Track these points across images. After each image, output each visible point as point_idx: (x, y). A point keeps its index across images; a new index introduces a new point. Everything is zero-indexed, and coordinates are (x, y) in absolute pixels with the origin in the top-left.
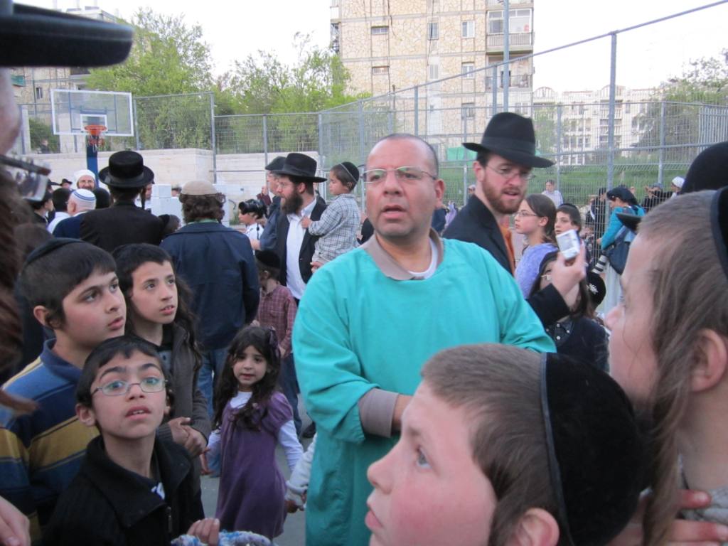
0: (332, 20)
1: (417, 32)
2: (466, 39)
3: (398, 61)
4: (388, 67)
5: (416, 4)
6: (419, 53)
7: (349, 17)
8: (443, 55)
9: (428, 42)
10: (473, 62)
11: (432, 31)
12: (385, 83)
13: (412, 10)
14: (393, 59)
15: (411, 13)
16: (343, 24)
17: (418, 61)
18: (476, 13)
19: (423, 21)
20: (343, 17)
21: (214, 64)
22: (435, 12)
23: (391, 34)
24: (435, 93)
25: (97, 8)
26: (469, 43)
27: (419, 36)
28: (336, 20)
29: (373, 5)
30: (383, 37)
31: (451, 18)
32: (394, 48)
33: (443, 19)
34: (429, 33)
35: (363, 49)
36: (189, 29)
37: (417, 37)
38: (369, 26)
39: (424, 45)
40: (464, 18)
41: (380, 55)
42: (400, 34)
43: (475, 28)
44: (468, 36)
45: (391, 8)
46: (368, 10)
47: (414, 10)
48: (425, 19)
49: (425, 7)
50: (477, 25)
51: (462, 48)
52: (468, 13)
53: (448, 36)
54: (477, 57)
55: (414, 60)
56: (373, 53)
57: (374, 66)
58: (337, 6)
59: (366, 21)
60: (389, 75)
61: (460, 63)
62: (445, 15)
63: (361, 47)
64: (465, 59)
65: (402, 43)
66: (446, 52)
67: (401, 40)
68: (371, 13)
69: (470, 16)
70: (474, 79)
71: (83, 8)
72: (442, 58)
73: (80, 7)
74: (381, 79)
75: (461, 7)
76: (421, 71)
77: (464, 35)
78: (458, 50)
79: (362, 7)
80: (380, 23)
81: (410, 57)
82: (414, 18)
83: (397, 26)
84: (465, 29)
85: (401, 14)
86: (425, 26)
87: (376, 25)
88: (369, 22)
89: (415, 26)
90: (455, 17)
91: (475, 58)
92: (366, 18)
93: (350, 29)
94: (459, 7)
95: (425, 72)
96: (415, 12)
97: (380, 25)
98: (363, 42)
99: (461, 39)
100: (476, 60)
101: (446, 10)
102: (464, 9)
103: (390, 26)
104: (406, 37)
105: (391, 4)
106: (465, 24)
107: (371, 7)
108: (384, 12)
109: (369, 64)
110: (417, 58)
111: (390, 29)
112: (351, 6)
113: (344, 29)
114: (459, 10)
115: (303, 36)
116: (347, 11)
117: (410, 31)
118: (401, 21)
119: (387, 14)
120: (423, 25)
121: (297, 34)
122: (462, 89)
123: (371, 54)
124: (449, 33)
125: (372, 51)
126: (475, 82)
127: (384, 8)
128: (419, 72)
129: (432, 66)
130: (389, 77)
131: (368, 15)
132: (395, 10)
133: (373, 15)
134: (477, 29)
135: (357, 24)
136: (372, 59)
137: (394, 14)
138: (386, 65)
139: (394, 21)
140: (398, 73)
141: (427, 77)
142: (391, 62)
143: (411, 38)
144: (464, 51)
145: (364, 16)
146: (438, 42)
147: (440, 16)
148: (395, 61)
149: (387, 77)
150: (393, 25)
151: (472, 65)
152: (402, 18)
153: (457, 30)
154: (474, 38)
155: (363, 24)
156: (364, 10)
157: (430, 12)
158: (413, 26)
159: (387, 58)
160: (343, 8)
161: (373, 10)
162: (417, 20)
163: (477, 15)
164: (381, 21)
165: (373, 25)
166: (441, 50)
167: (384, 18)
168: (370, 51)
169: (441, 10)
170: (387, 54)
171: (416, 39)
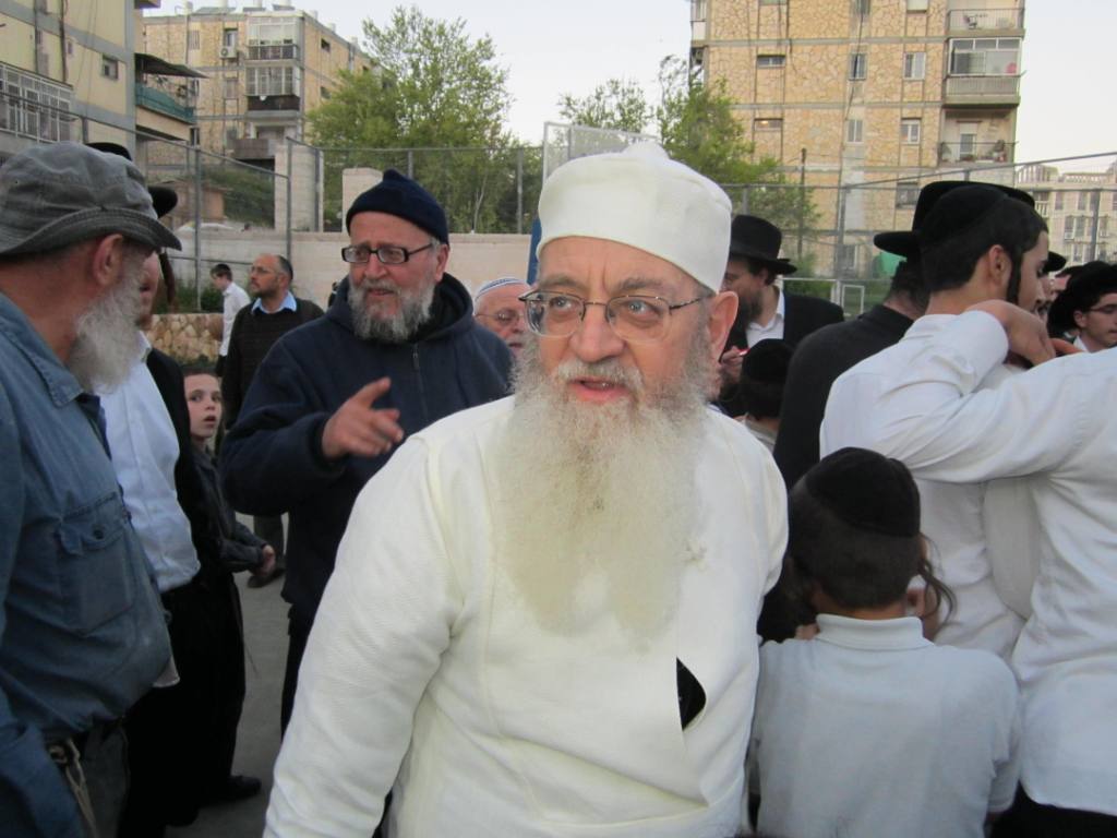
0: (693, 42)
1: (831, 68)
2: (911, 82)
3: (799, 111)
4: (781, 119)
5: (832, 23)
6: (832, 101)
7: (722, 38)
8: (872, 106)
9: (849, 83)
10: (919, 119)
11: (857, 63)
12: (775, 146)
13: (825, 32)
14: (789, 108)
15: (823, 36)
16: (712, 49)
17: (831, 112)
18: (929, 42)
19: (843, 49)
20: (713, 39)
21: (508, 103)
22: (863, 36)
23: (789, 68)
24: (855, 163)
25: (292, 9)
26: (915, 89)
27: (835, 73)
28: (702, 41)
29: (763, 21)
30: (776, 73)
31: (888, 47)
32: (792, 91)
33: (874, 48)
34: (850, 70)
35: (742, 89)
36: (471, 44)
37: (831, 74)
38: (754, 54)
39: (841, 87)
40: (910, 47)
41: (768, 100)
42: (804, 69)
43: (927, 65)
44: (913, 76)
45: (792, 27)
46: (754, 29)
47: (828, 31)
48: (845, 46)
49: (846, 27)
50: (930, 60)
51: (903, 95)
52: (916, 40)
53: (882, 75)
54: (928, 110)
55: (825, 112)
56: (758, 97)
57: (757, 116)
58: (703, 21)
59: (750, 45)
60: (782, 131)
61: (899, 119)
62: (879, 41)
63: (739, 86)
64: (906, 113)
65: (806, 83)
66: (877, 100)
67: (805, 78)
68: (758, 33)
69: (918, 45)
70: (920, 145)
71: (270, 8)
72: (870, 110)
73: (264, 6)
74: (768, 138)
75: (906, 32)
76: (834, 128)
77: (906, 76)
78: (897, 98)
79: (744, 25)
80: (772, 50)
81: (817, 105)
82: (827, 44)
83: (799, 57)
84: (909, 66)
85: (807, 37)
86: (845, 58)
87: (766, 53)
88: (754, 48)
89: (828, 58)
90: (894, 46)
91: (923, 113)
92: (749, 40)
93: (723, 57)
94: (903, 31)
95: (841, 130)
96: (829, 36)
97: (772, 53)
98: (742, 78)
99: (903, 82)
100: (926, 115)
101: (881, 33)
102: (910, 34)
103: (788, 55)
104: (813, 75)
105: (791, 20)
106: (910, 57)
107: (759, 25)
108: (780, 34)
109: (750, 113)
110: (829, 108)
111: (788, 60)
112: (727, 21)
113: (713, 57)
114: (902, 34)
115: (676, 61)
116: (720, 29)
117: (820, 65)
118: (807, 49)
119: (784, 36)
120: (842, 56)
121: (668, 58)
122: (899, 159)
123: (755, 99)
124: (882, 71)
125: (756, 94)
126: (921, 150)
127: (780, 26)
128: (831, 130)
129: (852, 122)
130: (782, 136)
131: (753, 37)
132: (798, 31)
133: (762, 37)
134: (929, 68)
135: (734, 50)
136: (755, 106)
137: (795, 37)
138: (779, 116)
139: (794, 48)
140: (797, 130)
141: (843, 137)
142: (787, 112)
143: (820, 76)
144: (905, 100)
145: (746, 38)
146: (864, 84)
147: (871, 43)
148: (792, 111)
149: (778, 135)
150: (794, 55)
151: (917, 122)
152: (809, 44)
153: (896, 67)
154: (923, 81)
155: (744, 50)
156: (748, 28)
157: (855, 35)
158: (824, 57)
159: (781, 106)
160: (713, 23)
161: (762, 29)
162: (832, 48)
163: (931, 45)
164: (773, 48)
165: (760, 52)
166: (869, 98)
167: (779, 42)
168: (753, 93)
169: (873, 35)
170: (779, 100)
171: (829, 78)
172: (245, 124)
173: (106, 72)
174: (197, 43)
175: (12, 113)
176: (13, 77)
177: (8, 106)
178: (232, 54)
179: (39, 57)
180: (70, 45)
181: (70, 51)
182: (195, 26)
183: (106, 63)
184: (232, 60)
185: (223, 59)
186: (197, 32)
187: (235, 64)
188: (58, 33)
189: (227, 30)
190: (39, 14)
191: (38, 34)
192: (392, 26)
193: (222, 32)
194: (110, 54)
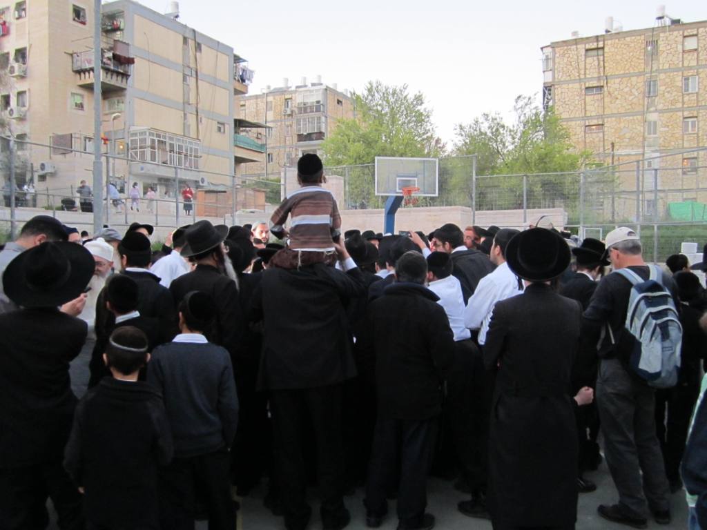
0: (544, 84)
1: (634, 91)
2: (688, 94)
3: (614, 119)
4: (603, 125)
5: (633, 63)
6: (636, 110)
7: (562, 80)
8: (661, 111)
9: (646, 99)
10: (696, 117)
11: (651, 86)
12: (599, 141)
13: (628, 69)
14: (608, 117)
15: (627, 72)
16: (556, 87)
17: (635, 117)
18: (700, 68)
19: (641, 79)
20: (556, 80)
21: (432, 129)
22: (654, 69)
23: (606, 93)
24: (653, 149)
25: (321, 84)
26: (693, 98)
27: (636, 94)
28: (550, 83)
29: (588, 66)
30: (599, 97)
31: (672, 74)
32: (609, 107)
33: (662, 76)
34: (647, 90)
35: (576, 108)
36: (411, 97)
37: (634, 95)
38: (583, 87)
39: (641, 102)
40: (686, 74)
41: (594, 114)
42: (616, 93)
43: (699, 83)
44: (690, 91)
45: (607, 69)
46: (582, 72)
47: (631, 69)
48: (642, 76)
49: (643, 66)
50: (700, 80)
51: (683, 103)
52: (690, 68)
53: (668, 92)
54: (701, 111)
55: (631, 118)
56: (587, 112)
57: (587, 124)
58: (551, 70)
59: (580, 82)
60: (603, 132)
61: (681, 118)
62: (665, 71)
63: (575, 107)
64: (686, 114)
65: (618, 101)
66: (666, 108)
67: (617, 98)
68: (585, 74)
69: (692, 71)
70: (697, 134)
71: (310, 85)
72: (661, 115)
73: (307, 84)
74: (595, 137)
75: (683, 63)
76: (638, 127)
77: (685, 91)
78: (679, 105)
79: (576, 70)
80: (595, 84)
81: (627, 114)
82: (630, 77)
83: (614, 85)
84: (687, 85)
85: (617, 73)
86: (643, 84)
87: (591, 86)
88: (583, 84)
89: (632, 85)
90: (675, 73)
91: (698, 113)
92: (580, 79)
93: (563, 90)
94: (681, 63)
95: (642, 128)
96: (632, 72)
97: (594, 85)
98: (577, 102)
99: (683, 95)
100: (700, 115)
101: (666, 66)
102: (686, 65)
103: (605, 85)
104: (622, 96)
105: (606, 65)
106: (687, 79)
107: (585, 69)
108: (599, 73)
109: (582, 122)
110: (633, 116)
111: (605, 89)
112: (565, 69)
113: (557, 91)
114: (681, 66)
115: (524, 98)
116: (561, 74)
117: (626, 90)
118: (617, 81)
119: (602, 75)
120: (639, 82)
121: (519, 97)
122: (683, 144)
123: (585, 114)
124: (668, 89)
125: (586, 111)
126: (698, 137)
127: (599, 69)
128: (636, 129)
129: (650, 123)
130: (604, 135)
131: (582, 77)
132: (611, 70)
133: (588, 76)
134: (700, 84)
135: (571, 86)
136: (585, 118)
137: (609, 74)
138: (600, 123)
139: (609, 81)
140: (613, 130)
141: (644, 133)
142: (606, 120)
143: (627, 96)
144: (685, 106)
145: (578, 78)
146: (657, 99)
147: (659, 73)
148: (609, 119)
149: (601, 135)
150: (609, 85)
151: (695, 119)
152: (619, 78)
153: (678, 86)
154: (697, 93)
155: (577, 86)
156: (579, 72)
157: (648, 70)
158: (629, 85)
159: (602, 116)
160: (556, 72)
161: (588, 72)
162: (634, 79)
163: (701, 70)
164: (595, 82)
165: (587, 86)
166: (660, 107)
167: (599, 78)
168: (583, 111)
169: (661, 68)
170: (601, 113)
171: (633, 97)
172: (296, 149)
173: (219, 129)
174: (271, 107)
175: (171, 155)
176: (171, 138)
177: (169, 153)
178: (289, 112)
179: (185, 126)
180: (201, 118)
181: (201, 121)
182: (270, 99)
183: (219, 125)
184: (289, 115)
185: (285, 115)
186: (271, 102)
187: (290, 117)
188: (195, 113)
189: (286, 99)
190: (186, 105)
191: (185, 115)
192: (366, 93)
193: (284, 101)
194: (221, 121)
